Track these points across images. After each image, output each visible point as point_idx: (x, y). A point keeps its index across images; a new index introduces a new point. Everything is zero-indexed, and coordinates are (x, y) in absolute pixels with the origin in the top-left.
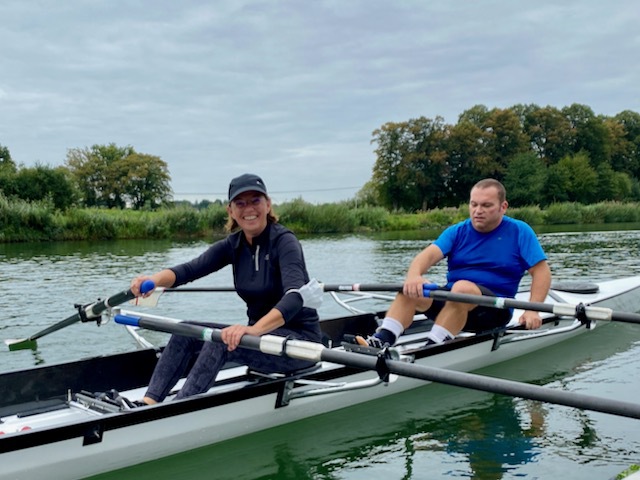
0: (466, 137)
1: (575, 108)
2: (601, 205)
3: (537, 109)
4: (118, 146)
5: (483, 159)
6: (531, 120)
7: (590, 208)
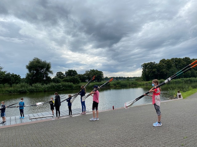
0: (160, 66)
1: (186, 58)
2: (190, 78)
3: (177, 59)
4: (94, 70)
5: (164, 70)
6: (176, 61)
7: (188, 79)
